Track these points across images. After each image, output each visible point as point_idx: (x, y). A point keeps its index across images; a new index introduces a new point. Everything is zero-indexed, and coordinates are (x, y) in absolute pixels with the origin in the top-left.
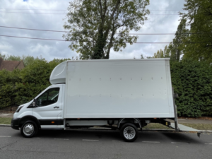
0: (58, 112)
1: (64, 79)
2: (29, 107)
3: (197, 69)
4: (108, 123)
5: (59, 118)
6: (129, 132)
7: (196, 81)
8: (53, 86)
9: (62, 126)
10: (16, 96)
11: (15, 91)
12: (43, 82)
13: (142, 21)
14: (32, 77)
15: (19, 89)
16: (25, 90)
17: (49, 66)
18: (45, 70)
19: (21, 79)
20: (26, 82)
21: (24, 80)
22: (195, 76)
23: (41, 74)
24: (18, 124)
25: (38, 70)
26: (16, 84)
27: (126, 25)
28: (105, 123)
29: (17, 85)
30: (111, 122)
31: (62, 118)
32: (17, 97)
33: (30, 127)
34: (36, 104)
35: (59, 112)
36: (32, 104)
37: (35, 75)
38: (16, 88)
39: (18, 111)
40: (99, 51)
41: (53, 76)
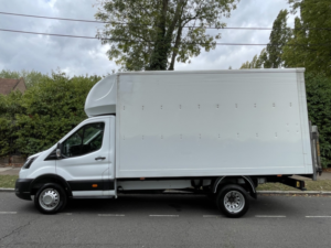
0: (104, 167)
1: (114, 106)
2: (48, 158)
3: (321, 91)
4: (193, 184)
5: (106, 177)
6: (232, 199)
7: (320, 110)
8: (91, 120)
9: (112, 193)
10: (17, 137)
11: (16, 129)
12: (64, 113)
13: (226, 12)
14: (44, 104)
15: (23, 125)
16: (33, 127)
17: (73, 87)
18: (67, 93)
19: (24, 109)
20: (34, 113)
21: (30, 111)
22: (318, 103)
23: (60, 99)
24: (30, 190)
25: (54, 92)
26: (17, 116)
27: (201, 18)
28: (188, 185)
29: (19, 119)
30: (197, 182)
31: (111, 177)
32: (20, 140)
33: (52, 194)
34: (62, 152)
35: (106, 166)
36: (54, 153)
37: (49, 101)
38: (16, 123)
39: (28, 167)
40: (160, 60)
41: (91, 101)
